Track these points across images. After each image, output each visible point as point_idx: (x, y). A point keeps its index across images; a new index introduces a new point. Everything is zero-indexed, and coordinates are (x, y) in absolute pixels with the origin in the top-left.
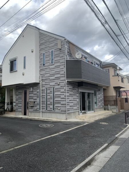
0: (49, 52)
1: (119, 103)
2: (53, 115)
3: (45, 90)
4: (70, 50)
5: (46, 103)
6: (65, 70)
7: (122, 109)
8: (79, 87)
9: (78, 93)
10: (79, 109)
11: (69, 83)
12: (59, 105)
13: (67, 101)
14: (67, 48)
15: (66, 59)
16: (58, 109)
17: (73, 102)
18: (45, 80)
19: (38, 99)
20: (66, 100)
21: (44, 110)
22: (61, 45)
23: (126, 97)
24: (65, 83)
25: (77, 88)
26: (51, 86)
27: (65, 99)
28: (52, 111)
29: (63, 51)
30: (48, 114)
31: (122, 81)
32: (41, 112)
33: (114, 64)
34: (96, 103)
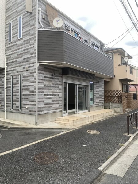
0: (17, 19)
1: (124, 100)
2: (21, 116)
3: (10, 79)
4: (47, 15)
5: (11, 98)
6: (36, 46)
7: (129, 108)
8: (63, 76)
9: (62, 85)
10: (62, 108)
11: (44, 68)
12: (28, 102)
13: (37, 97)
14: (41, 12)
15: (37, 29)
16: (25, 108)
17: (51, 98)
18: (11, 64)
19: (2, 92)
20: (36, 95)
21: (9, 109)
22: (32, 7)
23: (135, 93)
24: (35, 68)
25: (60, 77)
26: (17, 72)
27: (35, 93)
28: (18, 110)
29: (34, 16)
30: (14, 114)
31: (131, 72)
32: (5, 111)
33: (121, 48)
34: (92, 99)
